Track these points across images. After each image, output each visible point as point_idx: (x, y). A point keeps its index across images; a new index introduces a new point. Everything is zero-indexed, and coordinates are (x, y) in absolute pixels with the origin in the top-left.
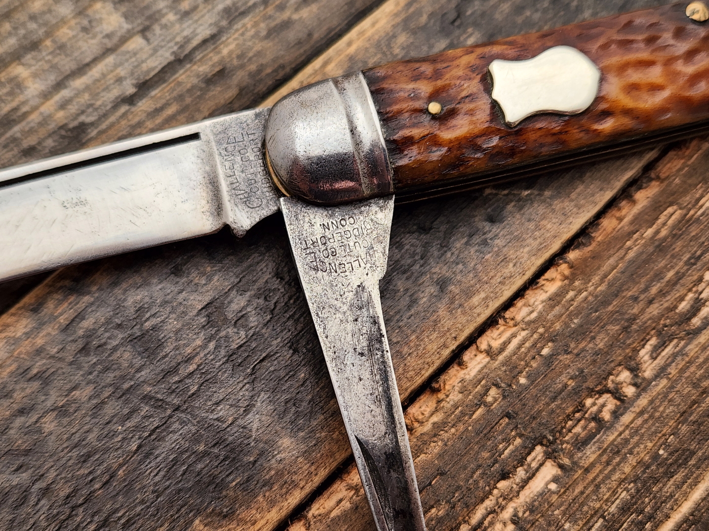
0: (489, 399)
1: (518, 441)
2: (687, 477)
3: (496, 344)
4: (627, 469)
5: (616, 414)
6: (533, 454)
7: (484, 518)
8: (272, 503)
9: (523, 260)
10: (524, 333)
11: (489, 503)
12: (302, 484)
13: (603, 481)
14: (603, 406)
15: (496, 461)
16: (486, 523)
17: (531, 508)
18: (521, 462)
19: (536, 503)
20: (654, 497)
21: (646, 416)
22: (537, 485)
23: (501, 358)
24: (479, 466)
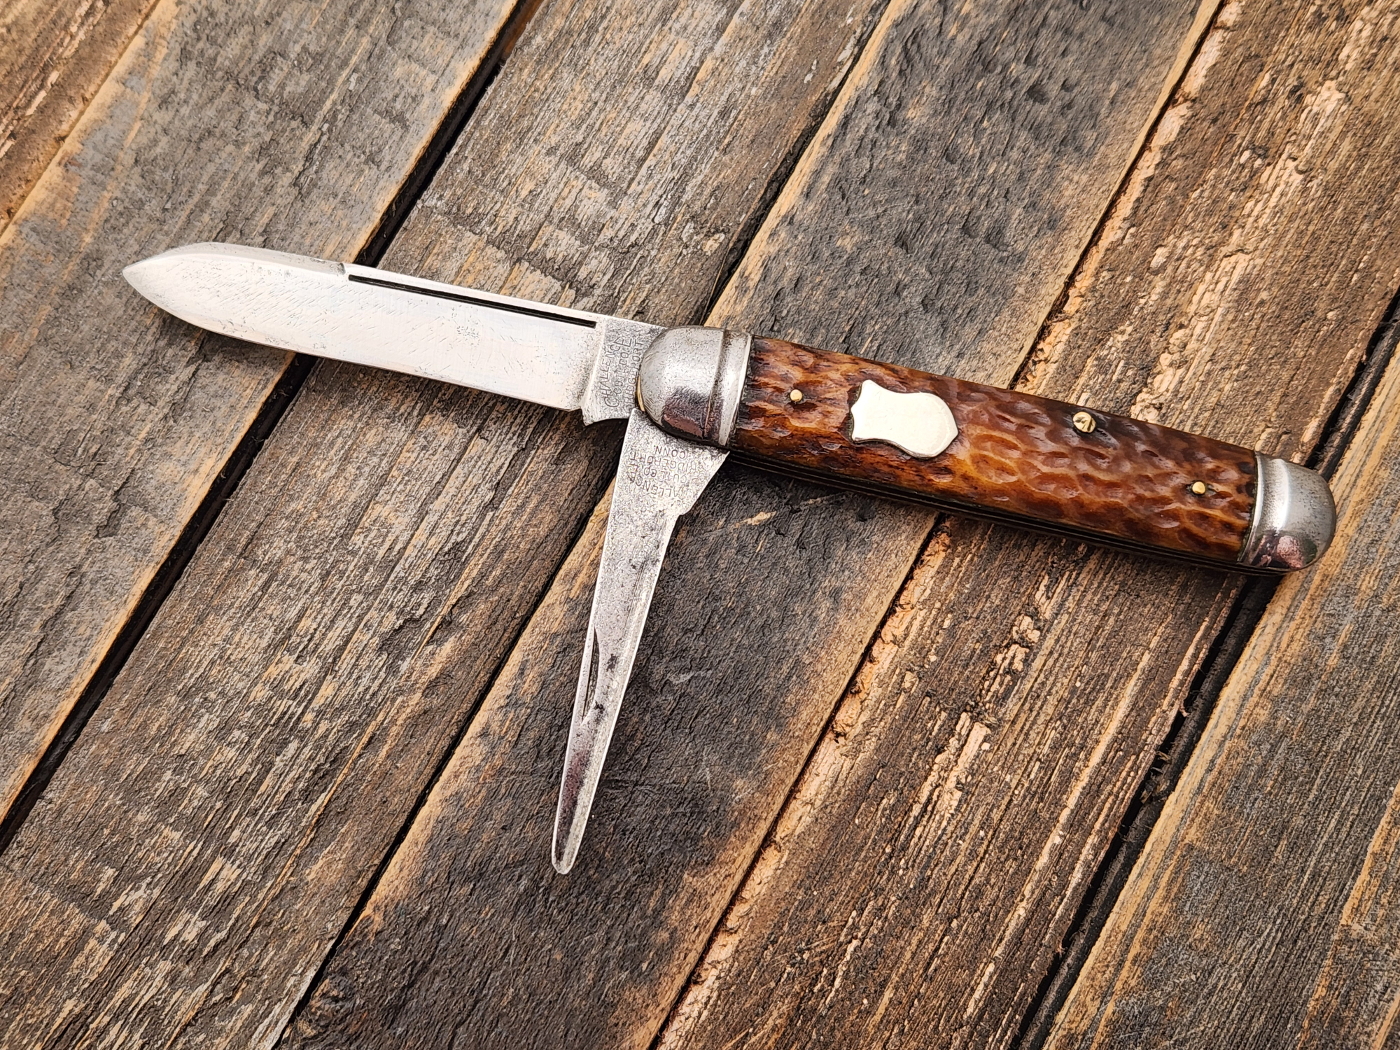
0: (907, 685)
1: (944, 715)
2: (1107, 699)
3: (899, 633)
4: (1050, 711)
5: (1026, 662)
6: (961, 723)
7: (932, 793)
8: (744, 839)
9: (903, 548)
10: (922, 613)
11: (933, 778)
12: (764, 815)
13: (1031, 728)
14: (1013, 658)
15: (929, 740)
16: (935, 798)
17: (972, 772)
18: (952, 733)
19: (975, 767)
20: (1082, 728)
21: (1056, 655)
22: (971, 749)
23: (907, 643)
24: (914, 749)
